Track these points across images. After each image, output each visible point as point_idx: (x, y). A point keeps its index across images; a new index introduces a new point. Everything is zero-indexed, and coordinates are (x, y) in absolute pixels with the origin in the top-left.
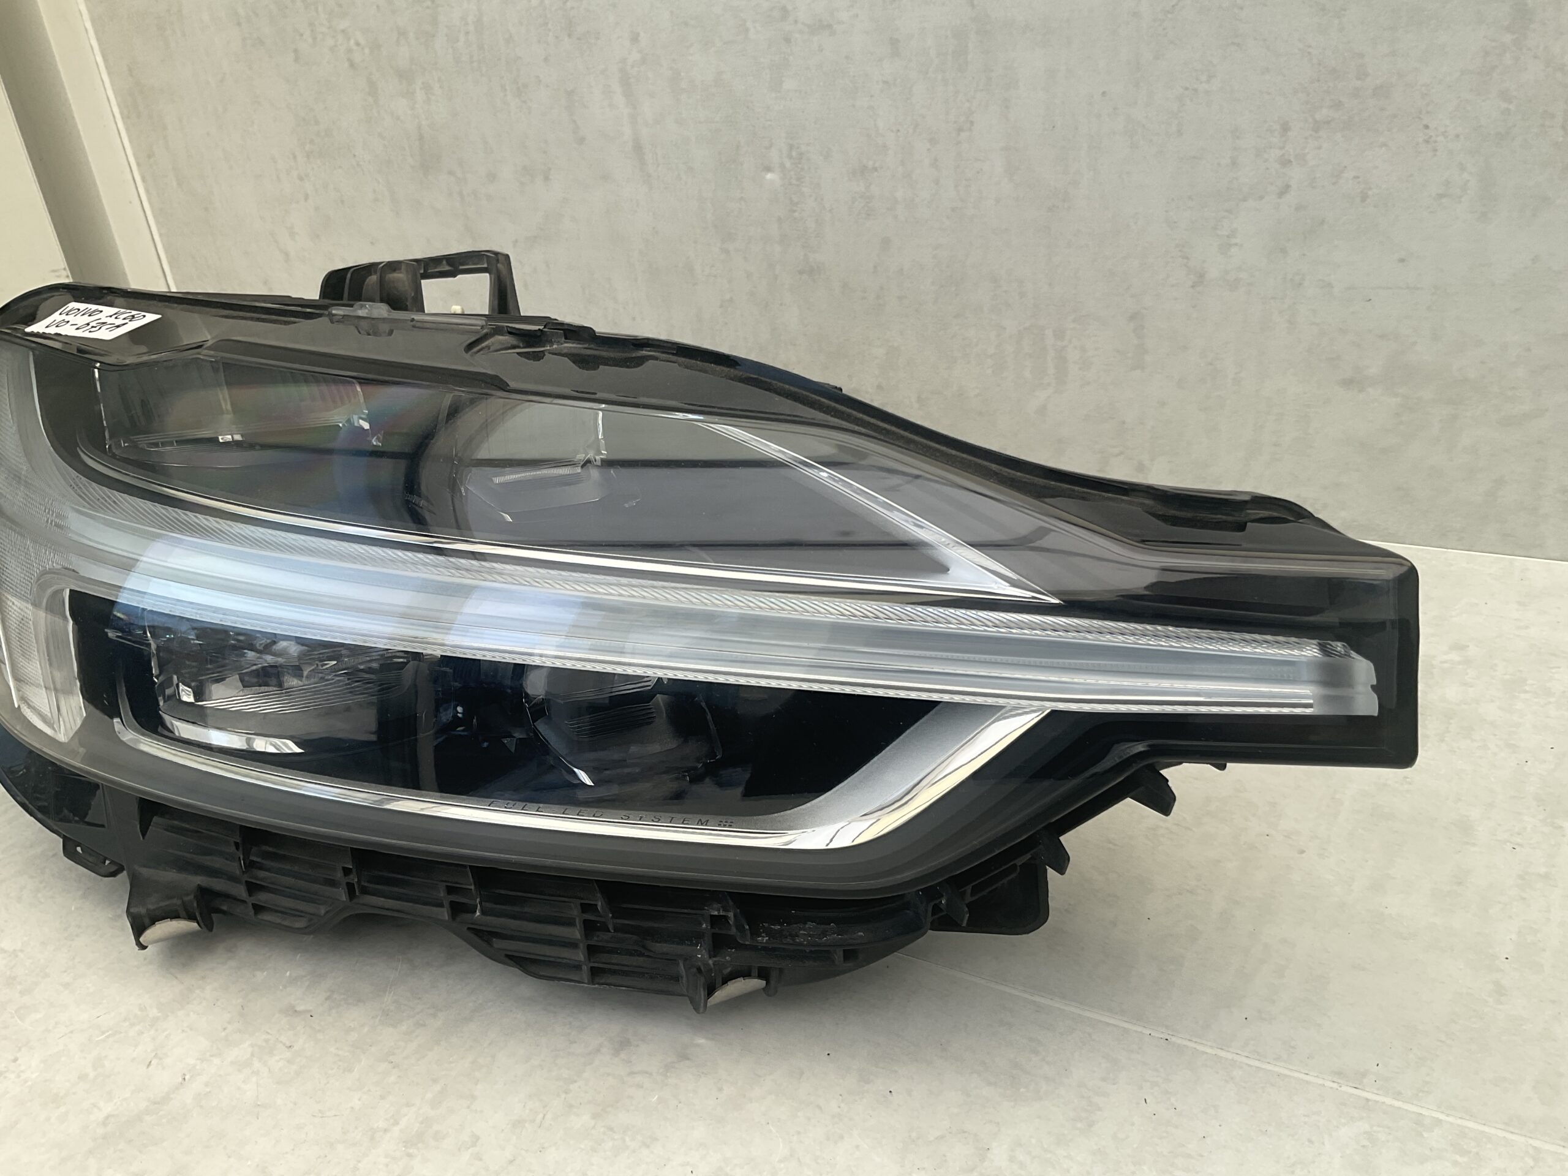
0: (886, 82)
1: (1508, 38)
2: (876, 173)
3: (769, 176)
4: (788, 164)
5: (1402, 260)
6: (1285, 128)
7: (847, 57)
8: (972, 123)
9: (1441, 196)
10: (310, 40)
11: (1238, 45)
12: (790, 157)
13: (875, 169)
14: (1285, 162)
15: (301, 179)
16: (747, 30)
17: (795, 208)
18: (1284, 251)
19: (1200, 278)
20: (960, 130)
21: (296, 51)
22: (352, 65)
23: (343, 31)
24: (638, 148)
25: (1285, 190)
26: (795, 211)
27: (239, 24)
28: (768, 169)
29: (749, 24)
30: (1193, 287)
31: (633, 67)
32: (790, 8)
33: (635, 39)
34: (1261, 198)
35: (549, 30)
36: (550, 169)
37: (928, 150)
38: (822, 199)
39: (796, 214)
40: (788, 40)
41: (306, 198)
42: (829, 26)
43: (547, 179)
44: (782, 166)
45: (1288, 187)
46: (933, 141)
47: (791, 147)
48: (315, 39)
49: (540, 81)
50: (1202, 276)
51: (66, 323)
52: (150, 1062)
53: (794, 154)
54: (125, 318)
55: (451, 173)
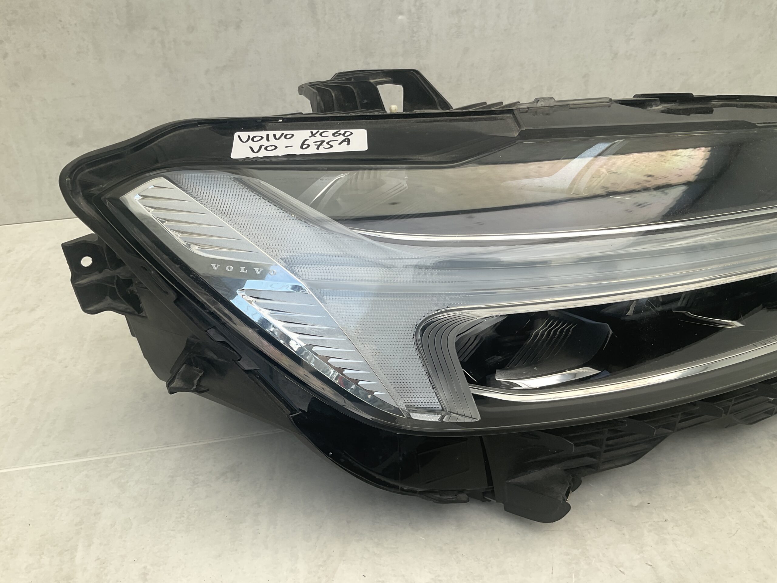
3: (400, 17)
4: (413, 10)
9: (711, 12)
12: (415, 6)
13: (465, 11)
17: (414, 35)
18: (651, 40)
19: (616, 56)
25: (655, 13)
26: (414, 37)
28: (401, 13)
30: (612, 60)
34: (645, 17)
36: (241, 21)
38: (432, 29)
39: (415, 39)
43: (238, 27)
44: (409, 11)
45: (657, 11)
50: (616, 54)
51: (273, 147)
52: (620, 571)
53: (418, 4)
54: (334, 135)
55: (155, 28)
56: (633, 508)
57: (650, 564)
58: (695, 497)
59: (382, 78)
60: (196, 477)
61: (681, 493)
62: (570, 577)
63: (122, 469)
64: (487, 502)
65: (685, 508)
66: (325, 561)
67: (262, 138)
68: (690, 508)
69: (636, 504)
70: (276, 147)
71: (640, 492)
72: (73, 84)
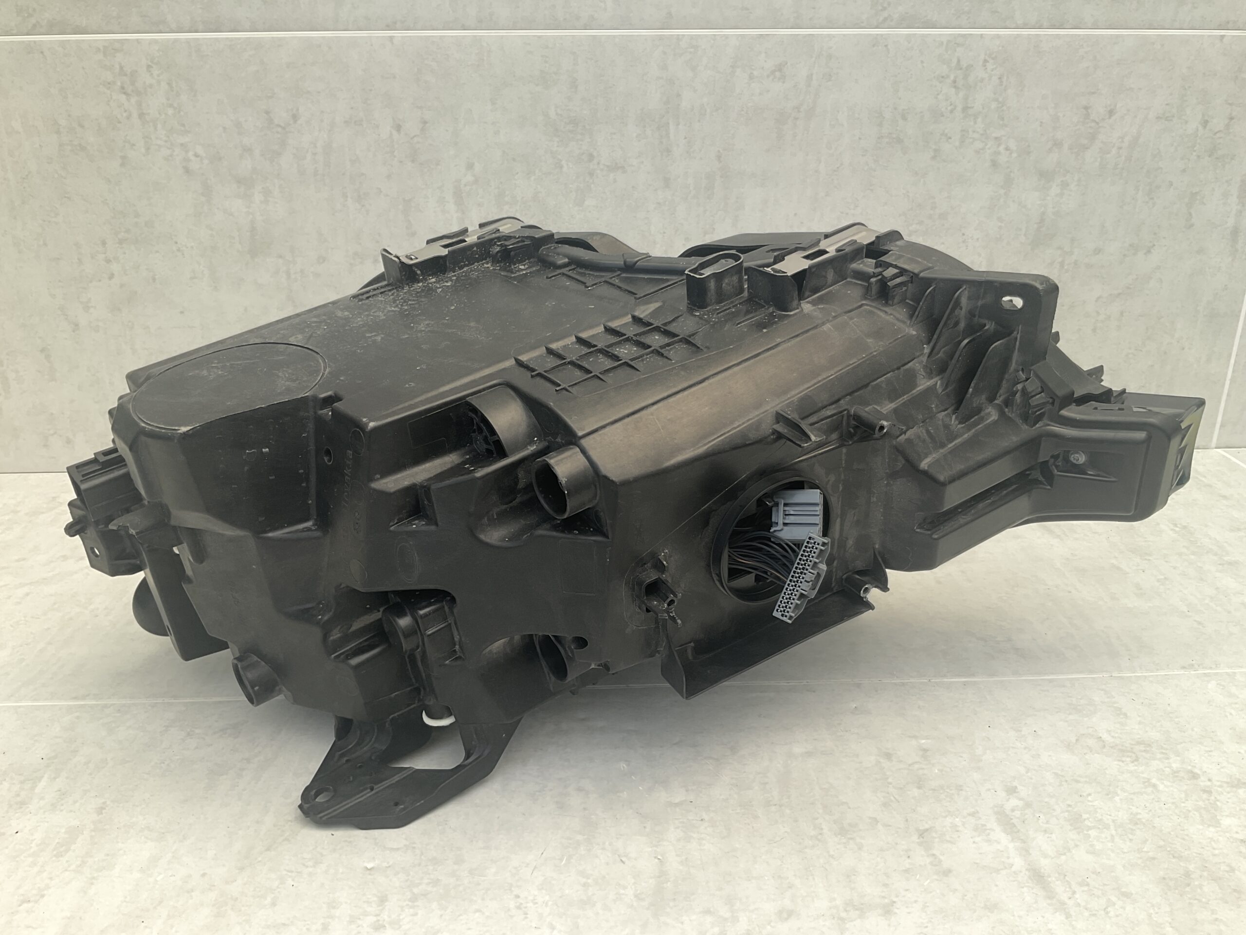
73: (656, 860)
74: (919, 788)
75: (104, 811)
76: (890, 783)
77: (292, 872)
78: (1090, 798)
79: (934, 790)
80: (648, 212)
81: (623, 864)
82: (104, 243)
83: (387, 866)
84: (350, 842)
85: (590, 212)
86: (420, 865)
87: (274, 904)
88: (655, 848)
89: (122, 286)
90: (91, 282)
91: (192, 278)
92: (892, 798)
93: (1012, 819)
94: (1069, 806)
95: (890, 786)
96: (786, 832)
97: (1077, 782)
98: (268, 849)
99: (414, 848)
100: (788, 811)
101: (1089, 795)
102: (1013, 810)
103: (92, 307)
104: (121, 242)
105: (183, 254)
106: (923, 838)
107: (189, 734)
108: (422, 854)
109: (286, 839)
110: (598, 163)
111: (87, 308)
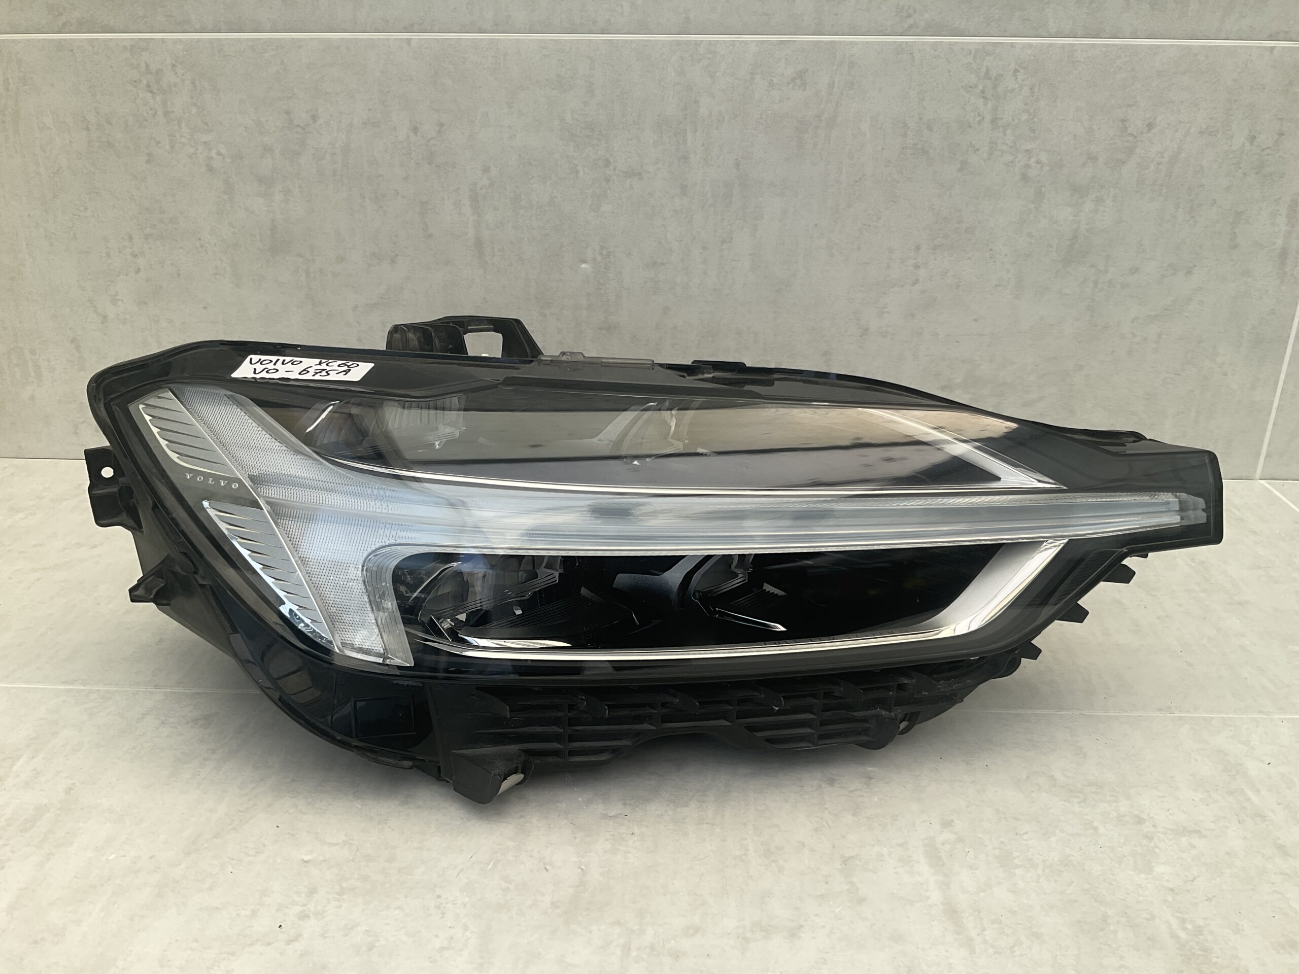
0: (676, 211)
1: (1032, 206)
2: (663, 267)
3: (583, 266)
4: (599, 258)
5: (976, 320)
6: (918, 248)
7: (649, 194)
8: (732, 239)
9: (996, 286)
10: (167, 147)
11: (895, 202)
12: (601, 254)
13: (663, 264)
14: (917, 267)
15: (135, 256)
16: (577, 172)
17: (600, 287)
18: (913, 316)
19: (865, 332)
20: (723, 242)
21: (150, 155)
22: (211, 169)
23: (205, 143)
24: (479, 243)
25: (916, 282)
26: (601, 289)
27: (87, 129)
28: (584, 262)
29: (579, 168)
30: (861, 336)
31: (481, 189)
32: (612, 160)
33: (486, 170)
34: (902, 286)
35: (412, 158)
37: (701, 253)
38: (622, 282)
39: (602, 291)
40: (608, 180)
41: (138, 271)
42: (640, 174)
43: (393, 262)
44: (595, 259)
45: (917, 280)
46: (705, 248)
47: (602, 248)
48: (172, 147)
49: (398, 193)
50: (866, 330)
51: (275, 371)
52: (545, 868)
53: (604, 252)
54: (339, 366)
55: (300, 255)
56: (605, 817)
57: (582, 868)
58: (684, 819)
59: (486, 325)
60: (167, 718)
61: (671, 812)
62: (488, 864)
63: (101, 700)
64: (444, 782)
65: (665, 826)
66: (248, 808)
67: (271, 361)
68: (669, 827)
69: (612, 814)
70: (277, 370)
71: (625, 804)
72: (205, 308)
73: (579, 870)
74: (854, 815)
75: (72, 792)
76: (826, 809)
77: (233, 859)
78: (1025, 837)
79: (869, 818)
80: (664, 219)
81: (546, 872)
82: (131, 238)
83: (323, 859)
84: (293, 835)
85: (606, 218)
86: (353, 861)
87: (211, 889)
88: (580, 858)
89: (147, 280)
90: (118, 276)
91: (215, 274)
92: (825, 823)
93: (940, 852)
94: (1002, 843)
95: (826, 811)
96: (712, 850)
97: (1016, 819)
98: (215, 837)
99: (352, 844)
100: (718, 830)
101: (1026, 833)
102: (943, 844)
103: (120, 300)
104: (147, 237)
105: (206, 251)
106: (846, 865)
107: (163, 723)
108: (358, 850)
109: (234, 829)
110: (615, 169)
111: (114, 301)
